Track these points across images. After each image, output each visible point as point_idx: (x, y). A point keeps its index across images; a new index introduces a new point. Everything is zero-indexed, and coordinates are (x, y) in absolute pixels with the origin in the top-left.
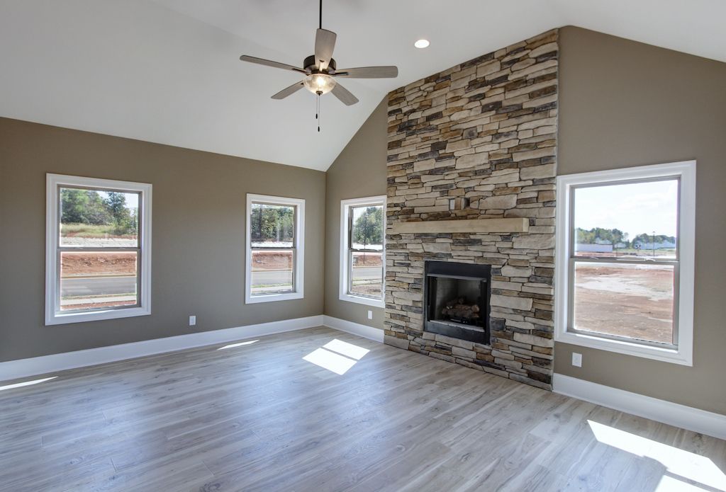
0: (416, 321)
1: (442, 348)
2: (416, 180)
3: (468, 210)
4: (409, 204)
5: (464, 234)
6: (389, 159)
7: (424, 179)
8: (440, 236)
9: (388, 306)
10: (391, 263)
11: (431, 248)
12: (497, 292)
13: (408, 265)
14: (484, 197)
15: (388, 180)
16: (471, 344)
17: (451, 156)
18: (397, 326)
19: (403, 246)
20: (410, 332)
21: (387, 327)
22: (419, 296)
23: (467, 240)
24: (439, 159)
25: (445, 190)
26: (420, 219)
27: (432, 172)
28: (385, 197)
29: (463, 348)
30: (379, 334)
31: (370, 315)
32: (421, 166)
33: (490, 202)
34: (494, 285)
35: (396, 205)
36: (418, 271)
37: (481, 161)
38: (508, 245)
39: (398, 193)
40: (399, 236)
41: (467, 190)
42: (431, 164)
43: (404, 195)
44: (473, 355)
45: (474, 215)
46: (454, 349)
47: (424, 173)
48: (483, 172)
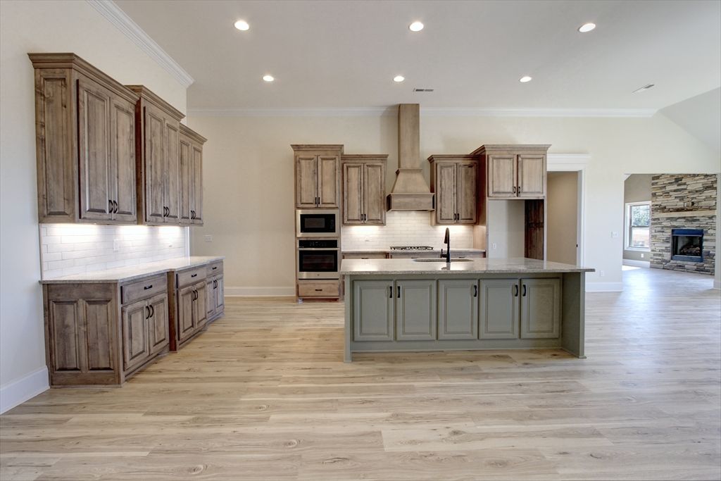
0: (667, 256)
1: (680, 266)
2: (667, 194)
3: (693, 207)
4: (663, 205)
5: (691, 217)
6: (653, 184)
7: (671, 193)
8: (679, 218)
9: (652, 251)
10: (653, 231)
11: (675, 224)
12: (706, 240)
13: (663, 232)
14: (699, 202)
15: (652, 194)
16: (694, 263)
17: (685, 184)
18: (657, 259)
19: (660, 223)
20: (664, 261)
21: (652, 260)
22: (669, 245)
23: (693, 220)
24: (679, 185)
25: (682, 199)
26: (669, 211)
27: (675, 191)
28: (650, 202)
29: (690, 265)
30: (648, 264)
31: (642, 256)
32: (669, 188)
33: (703, 204)
34: (705, 237)
35: (656, 205)
36: (668, 233)
37: (699, 186)
38: (711, 221)
39: (657, 200)
40: (658, 219)
41: (693, 198)
42: (675, 187)
43: (661, 201)
44: (695, 267)
45: (696, 209)
46: (686, 266)
47: (671, 191)
48: (700, 191)
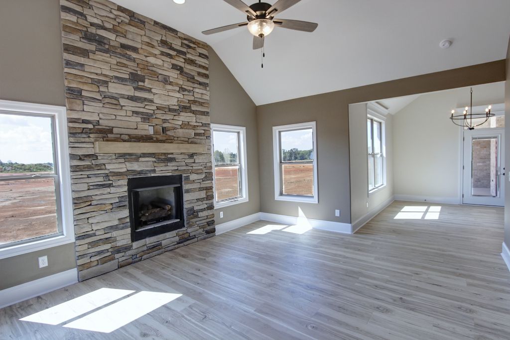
0: (123, 236)
1: (154, 247)
2: (114, 101)
3: (164, 136)
4: (105, 123)
5: (165, 154)
7: (123, 102)
8: (144, 155)
9: (84, 237)
10: (84, 187)
11: (136, 166)
12: (188, 191)
13: (110, 186)
14: (175, 128)
16: (174, 233)
17: (149, 90)
18: (100, 253)
19: (100, 167)
22: (125, 213)
23: (167, 159)
24: (136, 89)
25: (146, 118)
26: (119, 139)
27: (132, 98)
29: (168, 238)
32: (115, 88)
33: (180, 132)
34: (185, 187)
35: (86, 122)
36: (121, 189)
37: (173, 102)
38: (192, 161)
39: (86, 108)
40: (94, 156)
41: (165, 121)
42: (128, 90)
44: (177, 239)
45: (170, 140)
46: (164, 243)
47: (123, 96)
48: (175, 110)
